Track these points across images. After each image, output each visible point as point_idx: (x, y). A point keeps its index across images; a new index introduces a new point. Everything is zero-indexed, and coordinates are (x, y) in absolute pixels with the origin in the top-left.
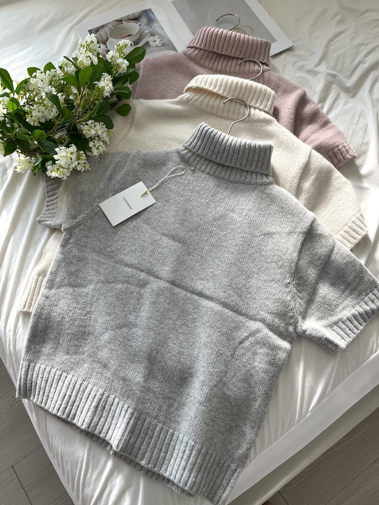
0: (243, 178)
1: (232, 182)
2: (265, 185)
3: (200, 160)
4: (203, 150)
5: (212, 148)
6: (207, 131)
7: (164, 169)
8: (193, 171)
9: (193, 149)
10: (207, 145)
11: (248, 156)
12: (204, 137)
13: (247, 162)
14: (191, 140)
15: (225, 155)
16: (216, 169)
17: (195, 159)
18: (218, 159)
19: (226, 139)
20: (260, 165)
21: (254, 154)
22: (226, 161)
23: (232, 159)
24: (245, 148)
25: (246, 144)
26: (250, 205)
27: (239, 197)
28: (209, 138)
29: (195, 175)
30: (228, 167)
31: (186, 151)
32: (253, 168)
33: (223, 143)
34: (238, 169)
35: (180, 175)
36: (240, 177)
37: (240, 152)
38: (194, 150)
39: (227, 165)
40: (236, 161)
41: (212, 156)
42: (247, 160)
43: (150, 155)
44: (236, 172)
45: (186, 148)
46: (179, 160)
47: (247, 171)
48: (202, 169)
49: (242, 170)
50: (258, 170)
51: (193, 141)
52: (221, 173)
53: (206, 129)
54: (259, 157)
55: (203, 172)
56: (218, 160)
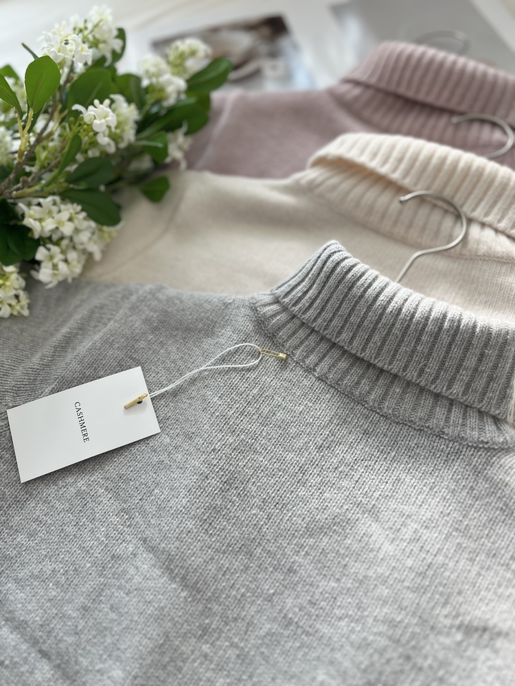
0: (421, 413)
1: (385, 417)
2: (488, 449)
3: (306, 338)
4: (320, 314)
5: (344, 310)
6: (338, 263)
7: (208, 343)
8: (283, 364)
9: (295, 305)
10: (331, 301)
11: (447, 352)
12: (328, 278)
13: (440, 369)
14: (293, 283)
15: (377, 338)
16: (346, 372)
17: (294, 333)
18: (355, 343)
19: (387, 292)
20: (480, 384)
21: (467, 349)
22: (378, 354)
23: (396, 351)
24: (440, 328)
25: (445, 316)
26: (431, 507)
27: (399, 471)
28: (340, 282)
29: (286, 374)
30: (382, 371)
31: (275, 307)
32: (457, 389)
33: (378, 303)
34: (409, 383)
35: (242, 369)
36: (414, 409)
37: (424, 338)
38: (296, 308)
39: (380, 365)
40: (409, 361)
41: (340, 333)
42: (443, 363)
43: (181, 302)
44: (404, 392)
45: (277, 301)
46: (251, 327)
47: (437, 396)
48: (307, 362)
49: (422, 390)
50: (471, 398)
51: (298, 284)
52: (358, 383)
53: (336, 257)
54: (480, 360)
55: (310, 370)
56: (355, 347)
